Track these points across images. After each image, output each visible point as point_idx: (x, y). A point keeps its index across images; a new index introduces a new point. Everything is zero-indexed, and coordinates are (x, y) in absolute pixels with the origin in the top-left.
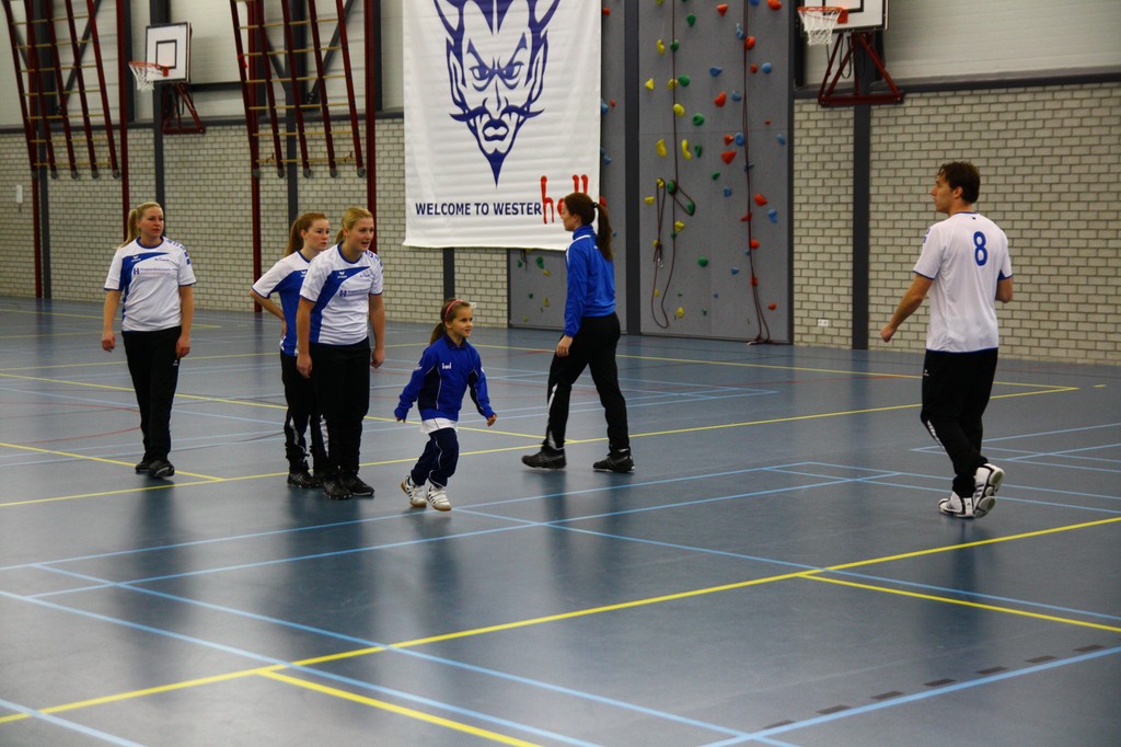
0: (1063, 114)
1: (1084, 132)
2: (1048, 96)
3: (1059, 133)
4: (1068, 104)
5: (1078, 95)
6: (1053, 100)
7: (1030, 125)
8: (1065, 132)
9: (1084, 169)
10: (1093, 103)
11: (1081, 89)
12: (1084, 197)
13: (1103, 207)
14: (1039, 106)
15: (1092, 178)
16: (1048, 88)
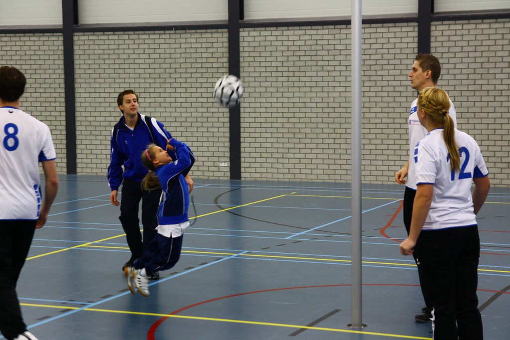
0: (25, 48)
1: (36, 57)
2: (18, 39)
3: (23, 58)
4: (27, 43)
5: (32, 39)
6: (20, 41)
7: (9, 53)
8: (27, 57)
9: (38, 76)
10: (41, 43)
11: (34, 36)
12: (38, 90)
13: (48, 95)
14: (13, 43)
15: (42, 81)
16: (17, 35)
